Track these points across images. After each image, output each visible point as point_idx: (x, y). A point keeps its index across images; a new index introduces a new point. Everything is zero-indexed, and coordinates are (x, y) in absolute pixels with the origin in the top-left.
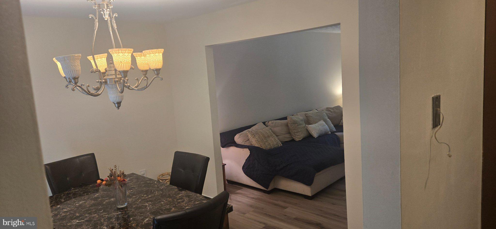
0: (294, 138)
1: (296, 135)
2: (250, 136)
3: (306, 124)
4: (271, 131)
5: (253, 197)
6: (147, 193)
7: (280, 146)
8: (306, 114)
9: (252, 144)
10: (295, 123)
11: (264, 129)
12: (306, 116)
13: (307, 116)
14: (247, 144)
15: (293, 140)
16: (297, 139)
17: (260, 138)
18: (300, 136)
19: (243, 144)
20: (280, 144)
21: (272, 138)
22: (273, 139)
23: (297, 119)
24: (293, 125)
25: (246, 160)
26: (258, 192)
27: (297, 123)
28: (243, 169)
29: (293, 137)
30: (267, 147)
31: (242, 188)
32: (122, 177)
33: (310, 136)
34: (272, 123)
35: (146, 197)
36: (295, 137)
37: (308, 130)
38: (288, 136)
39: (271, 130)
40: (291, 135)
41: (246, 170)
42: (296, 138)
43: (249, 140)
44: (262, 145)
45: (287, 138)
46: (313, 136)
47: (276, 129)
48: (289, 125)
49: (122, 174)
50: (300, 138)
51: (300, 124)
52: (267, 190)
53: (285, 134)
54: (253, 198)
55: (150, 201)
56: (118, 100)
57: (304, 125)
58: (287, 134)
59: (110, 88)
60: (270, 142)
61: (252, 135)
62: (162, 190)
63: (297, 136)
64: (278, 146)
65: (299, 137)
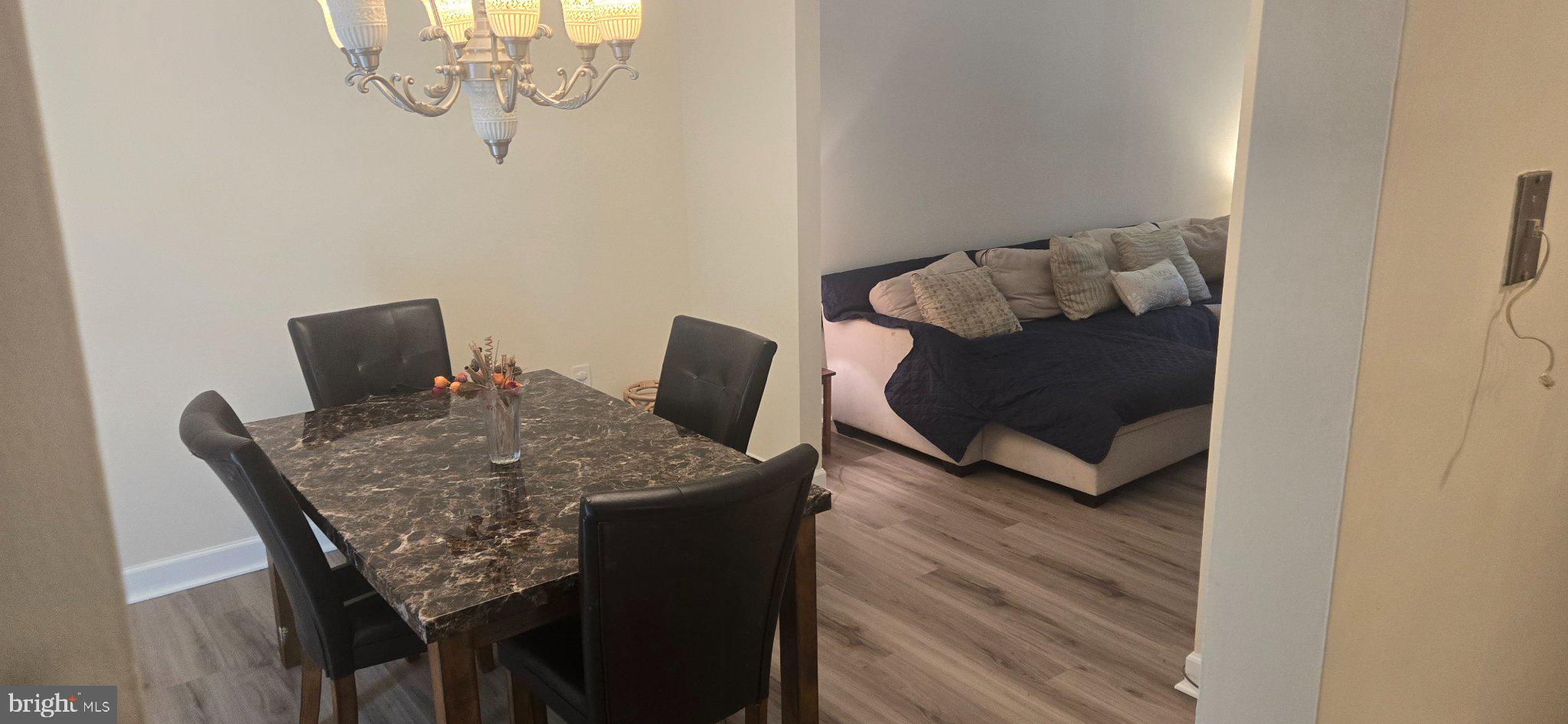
0: (1066, 309)
1: (1071, 301)
2: (918, 291)
3: (1110, 268)
4: (989, 281)
5: (909, 480)
6: (582, 430)
7: (1014, 330)
8: (1114, 234)
9: (922, 318)
10: (1073, 260)
11: (966, 273)
12: (1116, 243)
13: (1118, 242)
14: (908, 315)
15: (1061, 317)
16: (1075, 316)
17: (950, 300)
18: (1086, 305)
19: (895, 314)
20: (1016, 326)
21: (992, 302)
22: (993, 308)
23: (1080, 250)
24: (1068, 267)
25: (899, 365)
26: (929, 467)
27: (1080, 262)
28: (886, 390)
29: (1063, 307)
30: (970, 329)
31: (880, 451)
32: (507, 375)
33: (1118, 308)
34: (998, 257)
35: (580, 443)
36: (1069, 307)
37: (1116, 287)
38: (1044, 301)
39: (992, 277)
40: (1056, 300)
41: (896, 396)
42: (1072, 312)
43: (914, 303)
44: (954, 324)
45: (1039, 307)
46: (1131, 309)
47: (1009, 278)
48: (1054, 266)
49: (510, 366)
50: (1085, 312)
51: (1091, 268)
52: (957, 464)
53: (1038, 294)
54: (911, 484)
55: (588, 454)
56: (501, 136)
57: (1104, 269)
58: (1043, 294)
59: (476, 92)
60: (984, 316)
61: (927, 288)
62: (626, 427)
63: (1074, 304)
64: (1009, 330)
65: (1081, 307)
